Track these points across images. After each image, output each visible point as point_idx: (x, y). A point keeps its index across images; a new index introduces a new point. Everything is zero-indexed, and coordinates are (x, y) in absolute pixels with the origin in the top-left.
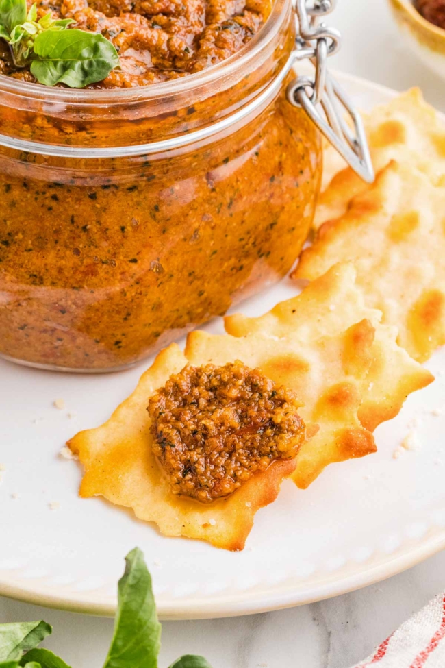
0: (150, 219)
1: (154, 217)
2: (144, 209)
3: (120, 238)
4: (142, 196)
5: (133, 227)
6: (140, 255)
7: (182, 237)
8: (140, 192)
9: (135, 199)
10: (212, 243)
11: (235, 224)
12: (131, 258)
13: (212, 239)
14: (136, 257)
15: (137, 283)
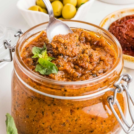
0: (51, 115)
1: (52, 115)
2: (50, 112)
3: (42, 116)
4: (51, 108)
5: (46, 115)
6: (45, 123)
7: (59, 123)
8: (51, 107)
9: (49, 108)
10: (69, 128)
11: (77, 126)
12: (43, 122)
13: (69, 127)
14: (44, 123)
15: (43, 130)
